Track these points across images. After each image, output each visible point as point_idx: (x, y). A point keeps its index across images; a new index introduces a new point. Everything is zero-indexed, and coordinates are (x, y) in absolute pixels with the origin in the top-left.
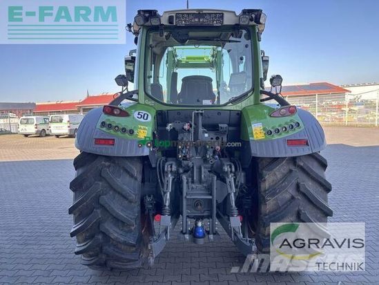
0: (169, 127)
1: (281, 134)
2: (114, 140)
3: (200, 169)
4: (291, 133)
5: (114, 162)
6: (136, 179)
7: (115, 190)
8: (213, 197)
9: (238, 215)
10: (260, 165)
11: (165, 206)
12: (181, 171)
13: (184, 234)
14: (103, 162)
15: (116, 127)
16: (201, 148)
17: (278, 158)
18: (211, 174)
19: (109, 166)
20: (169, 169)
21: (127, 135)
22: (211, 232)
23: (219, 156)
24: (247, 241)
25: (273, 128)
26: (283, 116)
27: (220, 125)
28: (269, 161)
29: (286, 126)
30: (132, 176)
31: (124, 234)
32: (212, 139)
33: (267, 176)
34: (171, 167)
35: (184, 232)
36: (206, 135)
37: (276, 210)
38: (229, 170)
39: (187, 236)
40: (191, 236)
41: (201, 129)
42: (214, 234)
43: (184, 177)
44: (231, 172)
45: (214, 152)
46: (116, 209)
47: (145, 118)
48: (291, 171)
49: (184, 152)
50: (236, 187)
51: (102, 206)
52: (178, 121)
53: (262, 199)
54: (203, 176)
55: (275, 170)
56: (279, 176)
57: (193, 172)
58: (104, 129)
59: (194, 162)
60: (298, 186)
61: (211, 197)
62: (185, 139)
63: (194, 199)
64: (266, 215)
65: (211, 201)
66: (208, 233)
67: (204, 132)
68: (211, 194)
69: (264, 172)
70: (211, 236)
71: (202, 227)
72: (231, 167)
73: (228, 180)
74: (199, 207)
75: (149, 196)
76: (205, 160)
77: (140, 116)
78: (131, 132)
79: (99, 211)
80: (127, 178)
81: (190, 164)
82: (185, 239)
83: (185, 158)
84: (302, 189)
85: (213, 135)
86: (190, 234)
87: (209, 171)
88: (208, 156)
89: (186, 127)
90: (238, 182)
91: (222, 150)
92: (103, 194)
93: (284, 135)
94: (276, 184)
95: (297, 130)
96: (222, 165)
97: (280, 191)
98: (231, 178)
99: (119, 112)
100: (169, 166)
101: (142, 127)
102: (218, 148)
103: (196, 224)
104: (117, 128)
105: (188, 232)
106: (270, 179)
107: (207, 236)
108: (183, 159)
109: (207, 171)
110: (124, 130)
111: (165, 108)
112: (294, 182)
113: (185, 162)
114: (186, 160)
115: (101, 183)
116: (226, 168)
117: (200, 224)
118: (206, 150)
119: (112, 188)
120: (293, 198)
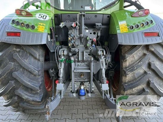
0: (62, 25)
1: (139, 29)
2: (20, 33)
3: (83, 53)
4: (147, 27)
5: (23, 49)
6: (39, 60)
7: (23, 68)
8: (91, 71)
9: (107, 83)
10: (123, 51)
11: (60, 77)
12: (70, 54)
13: (73, 93)
14: (15, 49)
15: (22, 23)
16: (83, 40)
17: (136, 45)
18: (90, 56)
19: (19, 51)
20: (62, 53)
21: (30, 29)
22: (89, 91)
23: (95, 45)
24: (112, 100)
25: (134, 24)
26: (141, 16)
27: (96, 24)
28: (130, 47)
29: (143, 23)
30: (35, 58)
31: (32, 95)
32: (91, 33)
33: (128, 58)
34: (64, 52)
35: (73, 91)
36: (87, 31)
37: (133, 81)
38: (102, 54)
39: (75, 95)
40: (77, 94)
41: (83, 27)
42: (92, 93)
43: (72, 59)
44: (103, 55)
45: (92, 42)
46: (24, 81)
47: (44, 18)
48: (145, 55)
49: (72, 42)
50: (106, 64)
51: (15, 79)
52: (68, 21)
53: (123, 73)
54: (85, 58)
55: (133, 54)
56: (136, 58)
57: (78, 55)
58: (14, 25)
59: (79, 49)
60: (149, 65)
61: (89, 71)
62: (73, 33)
63: (79, 72)
64: (126, 83)
65: (89, 73)
66: (88, 92)
67: (86, 29)
68: (90, 69)
69: (126, 55)
70: (90, 95)
71: (84, 89)
72: (103, 52)
73: (101, 60)
74: (82, 77)
75: (52, 70)
76: (86, 47)
77: (40, 17)
78: (33, 27)
79: (13, 82)
80: (32, 59)
81: (77, 50)
82: (73, 96)
83: (73, 46)
84: (152, 67)
85: (91, 31)
86: (76, 93)
87: (89, 54)
88: (88, 45)
89: (73, 25)
90: (107, 61)
91: (97, 41)
92: (15, 71)
93: (142, 29)
94: (134, 63)
95: (151, 26)
96: (97, 51)
97: (137, 69)
98: (102, 59)
99: (25, 14)
100: (62, 51)
101: (41, 24)
102: (95, 39)
103: (80, 87)
104: (23, 25)
105: (75, 91)
106: (130, 59)
107: (87, 94)
108: (72, 47)
109: (87, 54)
110: (28, 26)
111: (59, 13)
112: (147, 62)
113: (73, 49)
114: (74, 47)
115: (13, 63)
116: (100, 53)
117: (82, 87)
118: (87, 41)
119: (21, 66)
120: (145, 73)
